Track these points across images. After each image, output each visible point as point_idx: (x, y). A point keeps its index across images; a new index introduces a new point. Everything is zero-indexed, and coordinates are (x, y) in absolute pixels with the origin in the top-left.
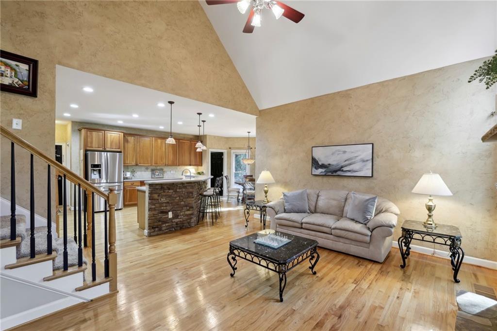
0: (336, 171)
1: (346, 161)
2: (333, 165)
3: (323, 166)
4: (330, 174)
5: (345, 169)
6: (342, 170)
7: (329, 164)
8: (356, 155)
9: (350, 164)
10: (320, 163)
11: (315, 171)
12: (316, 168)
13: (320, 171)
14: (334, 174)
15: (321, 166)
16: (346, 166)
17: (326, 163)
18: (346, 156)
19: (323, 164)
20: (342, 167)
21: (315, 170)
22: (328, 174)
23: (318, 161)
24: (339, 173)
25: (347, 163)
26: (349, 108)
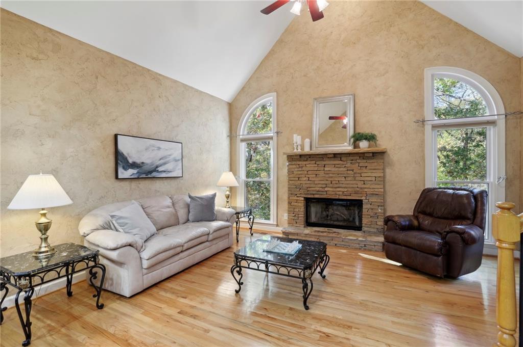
0: (151, 172)
1: (160, 159)
2: (147, 164)
3: (134, 165)
4: (144, 176)
5: (160, 169)
6: (158, 170)
7: (143, 163)
8: (169, 153)
9: (165, 164)
10: (130, 161)
11: (122, 173)
12: (125, 169)
13: (130, 173)
14: (149, 176)
15: (131, 164)
16: (161, 166)
17: (138, 161)
18: (161, 154)
19: (134, 163)
20: (157, 167)
21: (123, 171)
22: (141, 176)
23: (126, 158)
24: (154, 174)
25: (162, 161)
26: (160, 97)
